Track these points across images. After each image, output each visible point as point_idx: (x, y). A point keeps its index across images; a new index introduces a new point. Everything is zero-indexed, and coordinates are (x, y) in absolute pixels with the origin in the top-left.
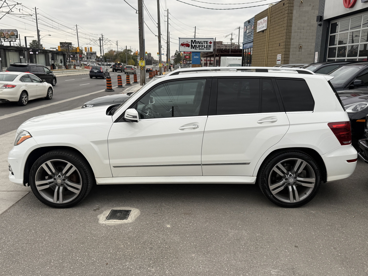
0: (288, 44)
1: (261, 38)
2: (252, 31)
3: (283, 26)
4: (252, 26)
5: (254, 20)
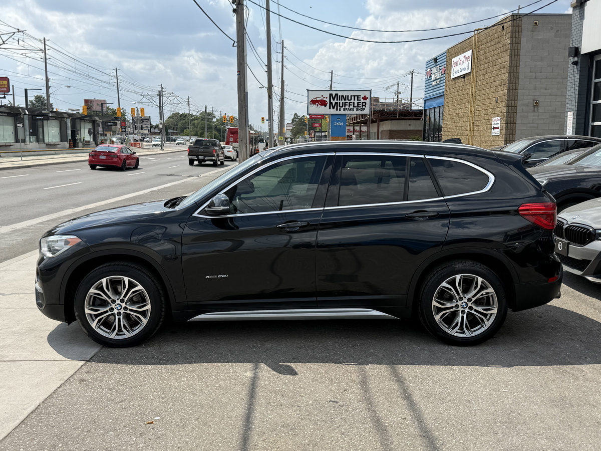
0: (513, 98)
1: (460, 89)
2: (442, 76)
3: (502, 66)
4: (441, 68)
5: (446, 57)
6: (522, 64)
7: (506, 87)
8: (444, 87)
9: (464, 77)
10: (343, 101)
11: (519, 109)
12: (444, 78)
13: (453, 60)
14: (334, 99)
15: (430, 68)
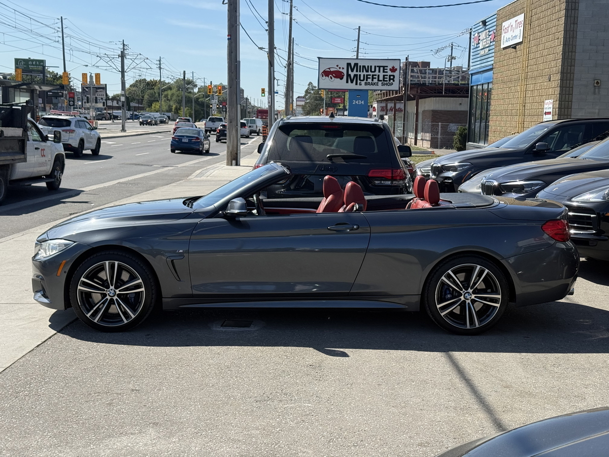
0: (569, 77)
1: (511, 61)
2: (491, 44)
3: (557, 37)
4: (490, 33)
5: (496, 20)
6: (580, 36)
7: (560, 62)
8: (493, 58)
9: (514, 47)
10: (366, 73)
11: (576, 91)
12: (493, 47)
13: (504, 24)
14: (352, 71)
15: (478, 33)
